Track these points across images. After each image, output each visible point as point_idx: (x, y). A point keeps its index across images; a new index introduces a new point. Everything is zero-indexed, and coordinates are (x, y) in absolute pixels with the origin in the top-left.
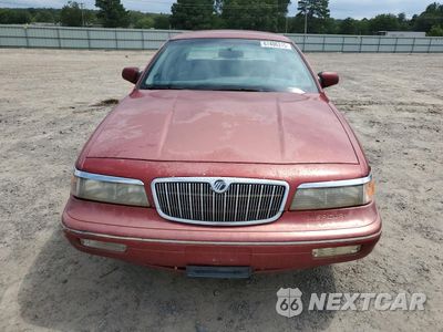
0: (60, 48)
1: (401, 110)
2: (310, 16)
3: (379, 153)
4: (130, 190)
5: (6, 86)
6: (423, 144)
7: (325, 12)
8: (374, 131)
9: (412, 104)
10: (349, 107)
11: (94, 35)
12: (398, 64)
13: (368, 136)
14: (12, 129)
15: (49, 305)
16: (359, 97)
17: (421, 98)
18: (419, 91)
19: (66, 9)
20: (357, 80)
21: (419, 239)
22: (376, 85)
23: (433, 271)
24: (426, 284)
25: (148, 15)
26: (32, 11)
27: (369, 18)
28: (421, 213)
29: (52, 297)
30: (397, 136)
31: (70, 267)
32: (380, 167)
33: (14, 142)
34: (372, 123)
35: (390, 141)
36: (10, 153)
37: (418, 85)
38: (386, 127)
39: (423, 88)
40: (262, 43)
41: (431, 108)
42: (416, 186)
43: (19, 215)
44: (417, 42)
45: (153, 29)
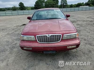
0: (12, 15)
1: (84, 22)
2: (63, 4)
3: (80, 30)
4: (32, 38)
5: (3, 23)
6: (89, 28)
7: (66, 3)
8: (78, 26)
9: (86, 20)
10: (73, 22)
11: (19, 12)
12: (83, 13)
13: (77, 27)
14: (5, 31)
15: (18, 61)
16: (75, 20)
17: (88, 19)
18: (88, 18)
19: (13, 7)
20: (74, 17)
21: (89, 46)
22: (79, 17)
23: (92, 51)
24: (91, 54)
25: (30, 7)
26: (6, 8)
27: (76, 4)
28: (89, 41)
29: (18, 60)
30: (84, 27)
31: (21, 54)
32: (80, 33)
33: (6, 33)
34: (78, 25)
35: (82, 28)
36: (6, 35)
37: (87, 17)
38: (81, 25)
39: (88, 17)
40: (54, 10)
41: (90, 21)
42: (88, 36)
43: (10, 46)
44: (87, 8)
45: (31, 10)
